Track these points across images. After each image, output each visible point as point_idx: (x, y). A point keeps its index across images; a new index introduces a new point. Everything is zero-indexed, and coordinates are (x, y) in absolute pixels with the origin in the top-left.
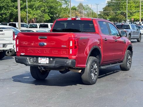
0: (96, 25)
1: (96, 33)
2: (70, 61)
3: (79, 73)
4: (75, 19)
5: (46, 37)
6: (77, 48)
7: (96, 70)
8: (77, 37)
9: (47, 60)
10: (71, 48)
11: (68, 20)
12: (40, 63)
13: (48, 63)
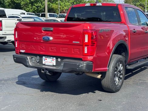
0: (122, 12)
1: (122, 23)
2: (85, 65)
3: (98, 79)
4: (95, 5)
5: (52, 29)
6: (95, 45)
7: (122, 72)
8: (96, 29)
9: (53, 60)
10: (86, 46)
11: (86, 5)
12: (44, 65)
13: (55, 64)
